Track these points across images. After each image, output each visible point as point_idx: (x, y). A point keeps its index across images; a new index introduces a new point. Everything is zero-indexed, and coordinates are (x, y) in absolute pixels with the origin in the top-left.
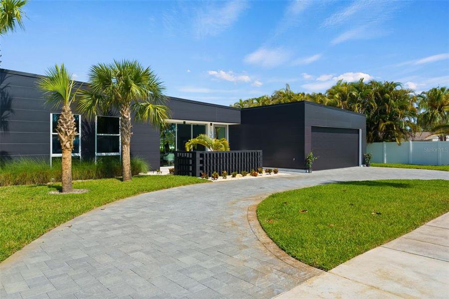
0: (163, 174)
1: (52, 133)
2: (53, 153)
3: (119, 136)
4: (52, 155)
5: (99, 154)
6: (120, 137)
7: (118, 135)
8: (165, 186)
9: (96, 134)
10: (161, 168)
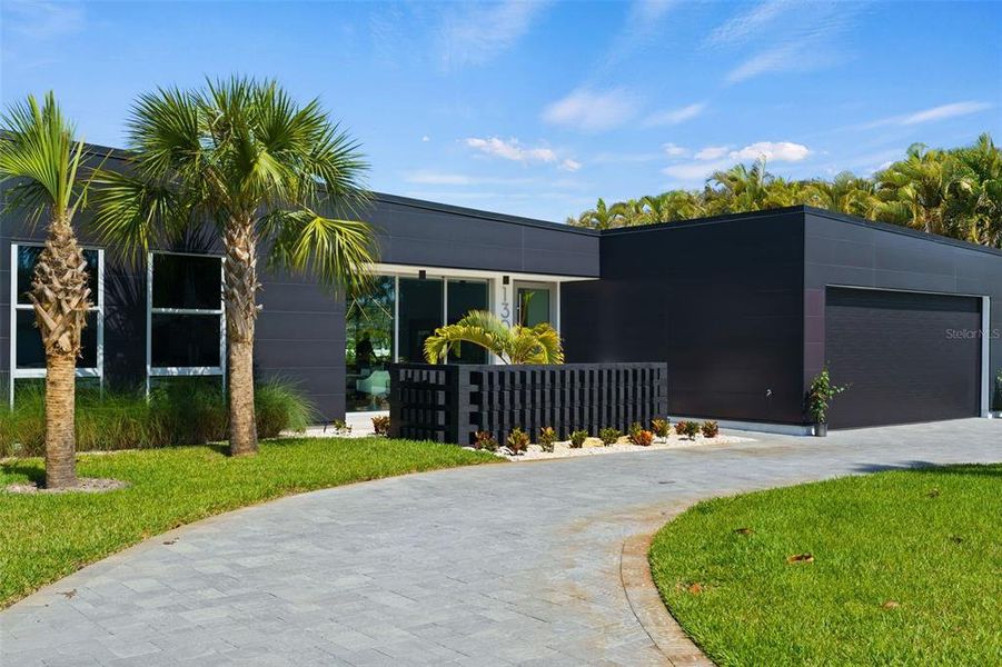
0: (354, 435)
1: (14, 305)
2: (20, 364)
3: (219, 316)
4: (17, 373)
5: (159, 371)
6: (224, 316)
7: (217, 312)
8: (362, 472)
9: (150, 310)
10: (347, 414)
